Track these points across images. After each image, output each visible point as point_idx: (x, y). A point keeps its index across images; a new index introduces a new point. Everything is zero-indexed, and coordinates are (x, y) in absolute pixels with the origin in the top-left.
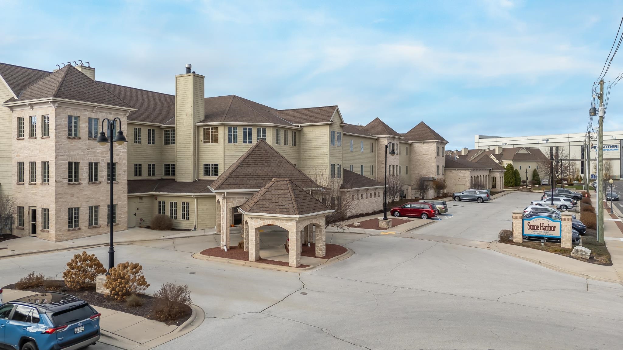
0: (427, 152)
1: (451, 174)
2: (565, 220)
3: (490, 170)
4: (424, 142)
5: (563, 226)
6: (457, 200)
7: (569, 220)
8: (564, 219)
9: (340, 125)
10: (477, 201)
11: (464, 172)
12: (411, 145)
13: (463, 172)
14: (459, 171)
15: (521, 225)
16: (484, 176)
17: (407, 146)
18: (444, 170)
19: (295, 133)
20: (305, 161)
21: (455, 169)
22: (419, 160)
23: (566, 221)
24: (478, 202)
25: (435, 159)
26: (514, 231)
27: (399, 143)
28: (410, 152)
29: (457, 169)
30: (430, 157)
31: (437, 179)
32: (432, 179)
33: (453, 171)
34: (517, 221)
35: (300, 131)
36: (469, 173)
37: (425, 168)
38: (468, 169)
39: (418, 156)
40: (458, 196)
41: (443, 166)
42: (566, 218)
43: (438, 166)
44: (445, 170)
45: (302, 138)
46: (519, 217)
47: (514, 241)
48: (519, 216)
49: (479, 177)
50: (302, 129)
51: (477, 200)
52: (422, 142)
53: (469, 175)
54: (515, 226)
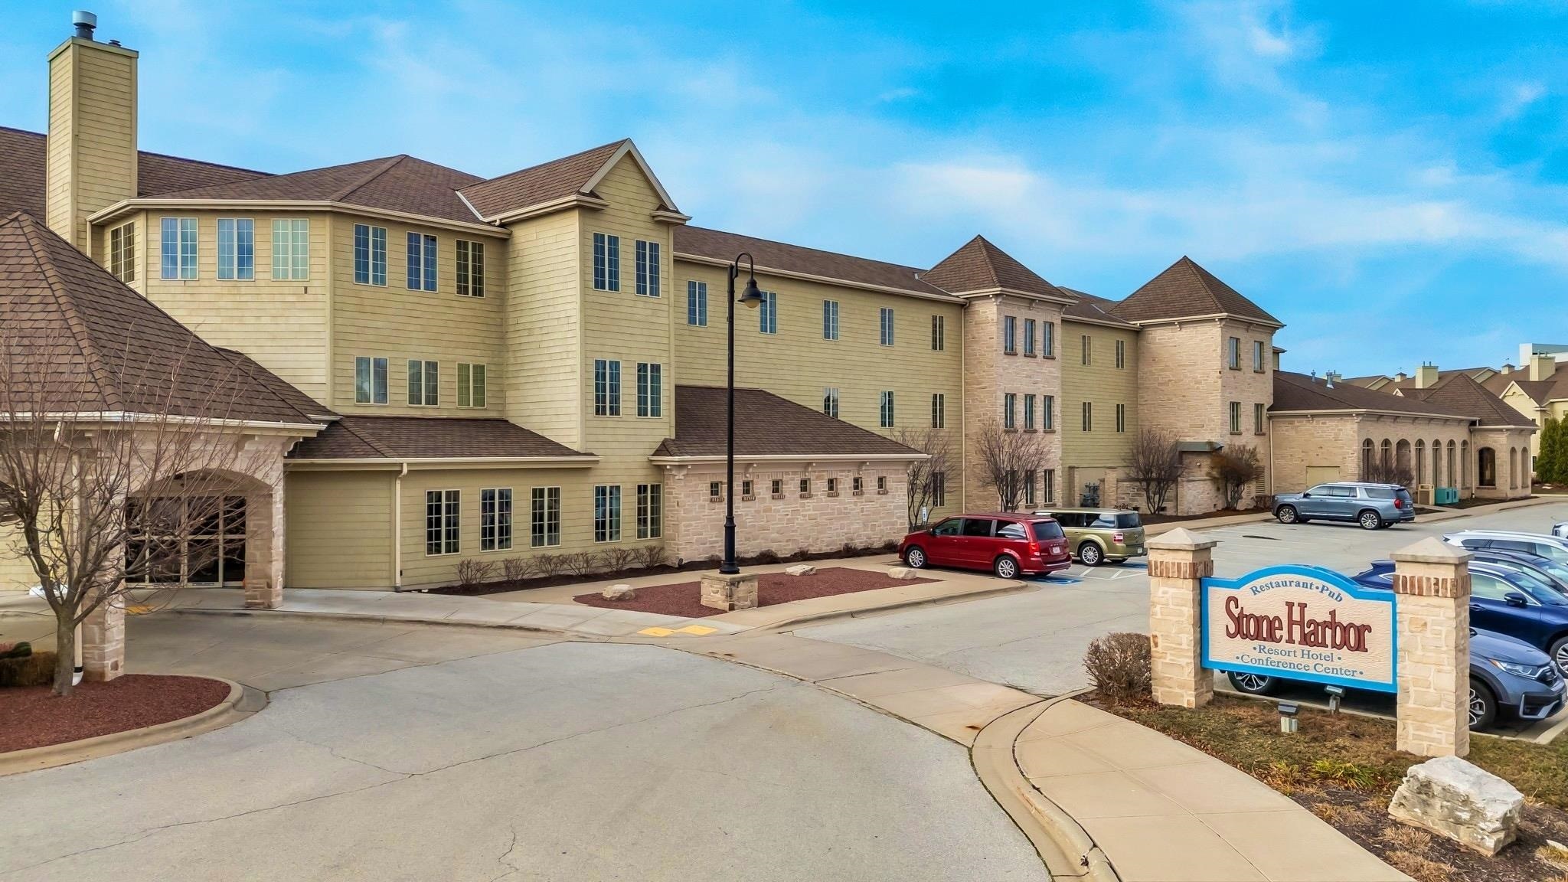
0: (1193, 357)
1: (1293, 433)
2: (1415, 588)
3: (1473, 423)
4: (1181, 324)
5: (1406, 624)
6: (1286, 518)
7: (1437, 591)
8: (1412, 585)
9: (654, 217)
10: (1358, 524)
11: (1337, 426)
12: (1138, 333)
13: (1332, 424)
14: (1318, 422)
15: (1188, 611)
16: (1437, 443)
17: (1125, 338)
18: (1264, 419)
19: (478, 248)
20: (518, 354)
21: (1306, 416)
22: (1166, 384)
23: (1420, 594)
24: (1362, 527)
25: (1220, 381)
26: (1156, 645)
27: (1057, 321)
28: (1137, 357)
29: (1313, 416)
30: (1204, 373)
31: (1225, 450)
32: (1207, 449)
33: (1296, 424)
34: (1172, 591)
35: (503, 241)
36: (1356, 426)
37: (1185, 412)
38: (1350, 415)
39: (1161, 370)
40: (1290, 506)
41: (1259, 407)
42: (1420, 580)
43: (1235, 406)
44: (1270, 418)
45: (510, 269)
46: (1179, 571)
47: (1159, 694)
48: (1179, 565)
49: (1413, 448)
50: (510, 234)
51: (1358, 520)
52: (1172, 324)
53: (1356, 435)
54: (1159, 616)
